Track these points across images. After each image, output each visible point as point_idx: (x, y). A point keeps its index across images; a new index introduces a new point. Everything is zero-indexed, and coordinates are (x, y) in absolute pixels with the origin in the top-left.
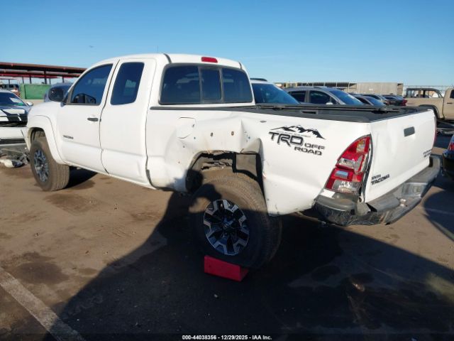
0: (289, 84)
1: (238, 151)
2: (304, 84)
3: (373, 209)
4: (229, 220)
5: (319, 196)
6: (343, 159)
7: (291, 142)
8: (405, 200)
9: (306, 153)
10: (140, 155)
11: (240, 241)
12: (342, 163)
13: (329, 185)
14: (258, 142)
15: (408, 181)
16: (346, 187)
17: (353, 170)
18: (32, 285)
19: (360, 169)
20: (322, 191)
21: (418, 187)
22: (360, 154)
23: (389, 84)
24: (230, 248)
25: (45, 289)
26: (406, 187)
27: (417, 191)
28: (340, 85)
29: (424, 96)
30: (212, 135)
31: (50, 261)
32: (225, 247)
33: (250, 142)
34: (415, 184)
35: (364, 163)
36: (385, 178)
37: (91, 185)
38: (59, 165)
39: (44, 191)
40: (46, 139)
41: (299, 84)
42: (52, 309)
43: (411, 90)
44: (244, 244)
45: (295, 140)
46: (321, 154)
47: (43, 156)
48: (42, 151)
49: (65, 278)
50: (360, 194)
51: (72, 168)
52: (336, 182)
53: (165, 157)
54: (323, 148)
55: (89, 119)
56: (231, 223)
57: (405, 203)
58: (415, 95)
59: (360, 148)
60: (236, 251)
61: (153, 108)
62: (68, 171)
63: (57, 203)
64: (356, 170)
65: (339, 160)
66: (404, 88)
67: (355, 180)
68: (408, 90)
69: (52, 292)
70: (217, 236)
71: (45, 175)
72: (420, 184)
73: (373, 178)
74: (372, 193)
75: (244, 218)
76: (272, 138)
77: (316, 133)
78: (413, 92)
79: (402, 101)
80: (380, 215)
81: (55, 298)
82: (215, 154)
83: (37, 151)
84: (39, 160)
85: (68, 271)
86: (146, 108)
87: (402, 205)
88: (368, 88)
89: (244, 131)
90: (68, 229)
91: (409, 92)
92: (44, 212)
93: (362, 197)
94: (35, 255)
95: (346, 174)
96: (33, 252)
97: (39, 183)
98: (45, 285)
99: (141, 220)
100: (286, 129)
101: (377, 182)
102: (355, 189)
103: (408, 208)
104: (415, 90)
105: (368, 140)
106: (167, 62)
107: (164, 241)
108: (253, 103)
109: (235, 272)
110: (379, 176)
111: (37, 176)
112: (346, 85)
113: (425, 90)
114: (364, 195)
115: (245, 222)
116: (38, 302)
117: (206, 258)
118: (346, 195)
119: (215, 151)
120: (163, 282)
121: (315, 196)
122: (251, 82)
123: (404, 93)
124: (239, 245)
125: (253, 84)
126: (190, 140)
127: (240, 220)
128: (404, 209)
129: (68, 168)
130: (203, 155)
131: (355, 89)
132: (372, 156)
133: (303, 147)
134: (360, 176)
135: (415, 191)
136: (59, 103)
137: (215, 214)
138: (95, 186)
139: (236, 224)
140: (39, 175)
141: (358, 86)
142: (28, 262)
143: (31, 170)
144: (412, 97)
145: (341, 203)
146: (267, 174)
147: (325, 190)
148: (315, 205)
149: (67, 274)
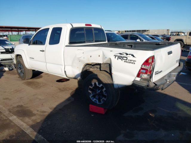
0: (121, 32)
1: (101, 63)
2: (128, 31)
3: (156, 85)
4: (99, 90)
5: (134, 80)
6: (143, 65)
7: (123, 59)
8: (169, 80)
9: (129, 63)
10: (62, 65)
11: (103, 98)
12: (143, 67)
13: (138, 76)
14: (110, 59)
15: (170, 72)
16: (145, 76)
17: (147, 70)
18: (22, 118)
19: (150, 69)
20: (136, 78)
21: (174, 74)
22: (150, 63)
23: (164, 30)
24: (100, 101)
25: (27, 119)
26: (169, 75)
27: (174, 76)
28: (143, 31)
29: (178, 35)
30: (91, 56)
31: (28, 108)
32: (97, 101)
33: (106, 59)
34: (173, 73)
35: (152, 66)
36: (160, 72)
37: (41, 77)
38: (28, 70)
39: (23, 80)
40: (22, 59)
41: (125, 31)
42: (30, 127)
43: (173, 32)
44: (105, 99)
45: (124, 58)
46: (135, 63)
47: (21, 66)
48: (21, 64)
49: (35, 115)
50: (150, 79)
51: (33, 71)
52: (141, 74)
53: (72, 66)
54: (135, 61)
55: (41, 51)
56: (100, 91)
57: (169, 81)
58: (175, 35)
59: (150, 61)
60: (102, 102)
61: (66, 46)
62: (32, 72)
63: (28, 85)
64: (149, 69)
65: (142, 66)
66: (170, 31)
67: (148, 73)
68: (171, 32)
69: (30, 121)
70: (94, 96)
71: (22, 74)
72: (175, 73)
73: (155, 72)
74: (155, 78)
75: (105, 89)
76: (115, 58)
77: (132, 55)
78: (173, 33)
79: (169, 37)
80: (159, 87)
81: (31, 123)
82: (92, 64)
83: (19, 64)
84: (20, 67)
85: (35, 112)
86: (64, 46)
87: (168, 82)
88: (155, 32)
89: (104, 55)
90: (34, 95)
91: (172, 33)
92: (24, 89)
93: (151, 80)
94: (21, 106)
95: (145, 71)
96: (20, 105)
97: (20, 77)
98: (27, 118)
99: (63, 91)
100: (121, 54)
101: (157, 74)
102: (148, 77)
103: (170, 84)
104: (174, 32)
105: (153, 57)
106: (72, 27)
107: (73, 99)
108: (107, 42)
109: (102, 111)
110: (158, 71)
111: (19, 74)
112: (145, 31)
113: (178, 33)
114: (152, 79)
115: (105, 91)
116: (25, 125)
117: (90, 105)
118: (145, 79)
119: (92, 63)
120: (74, 115)
121: (133, 80)
122: (105, 32)
123: (170, 34)
124: (103, 100)
125: (106, 33)
126: (82, 59)
127: (103, 90)
128: (169, 84)
129: (32, 71)
130: (87, 64)
131: (149, 32)
132: (155, 64)
133: (128, 61)
134: (150, 72)
135: (173, 76)
136: (28, 45)
137: (93, 88)
138: (43, 77)
139: (102, 92)
140: (20, 73)
141: (151, 31)
142: (19, 109)
143: (16, 72)
144: (173, 35)
145: (143, 83)
146: (114, 72)
147: (137, 78)
148: (133, 84)
149: (35, 113)
